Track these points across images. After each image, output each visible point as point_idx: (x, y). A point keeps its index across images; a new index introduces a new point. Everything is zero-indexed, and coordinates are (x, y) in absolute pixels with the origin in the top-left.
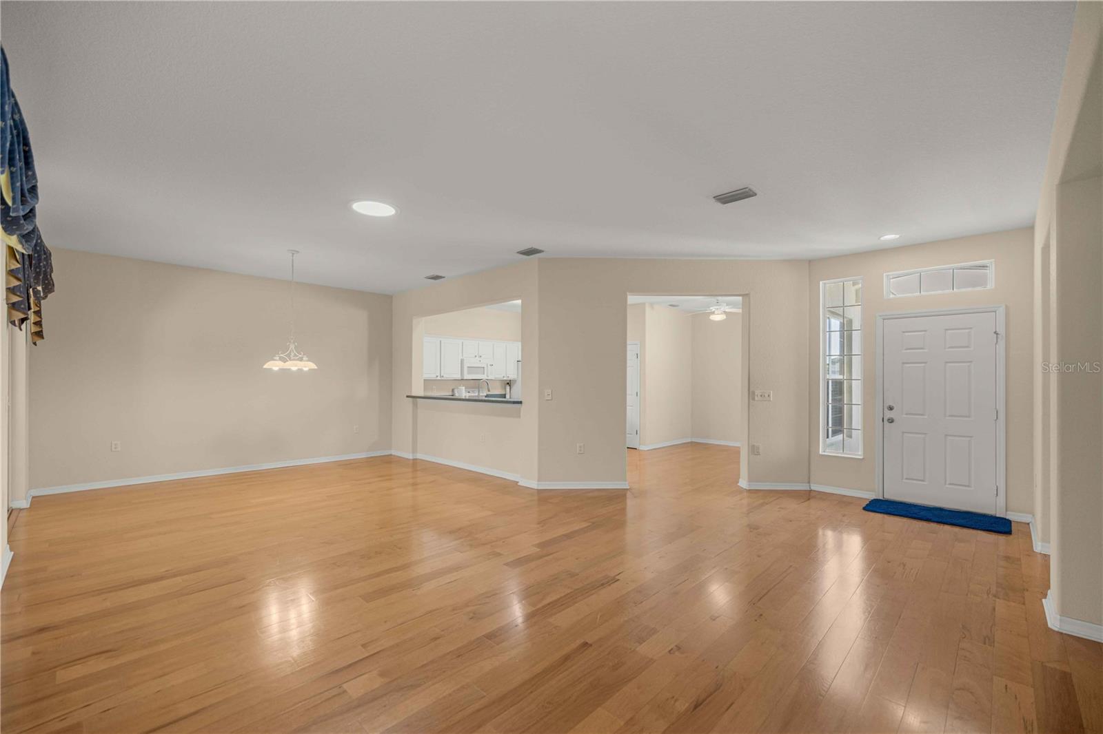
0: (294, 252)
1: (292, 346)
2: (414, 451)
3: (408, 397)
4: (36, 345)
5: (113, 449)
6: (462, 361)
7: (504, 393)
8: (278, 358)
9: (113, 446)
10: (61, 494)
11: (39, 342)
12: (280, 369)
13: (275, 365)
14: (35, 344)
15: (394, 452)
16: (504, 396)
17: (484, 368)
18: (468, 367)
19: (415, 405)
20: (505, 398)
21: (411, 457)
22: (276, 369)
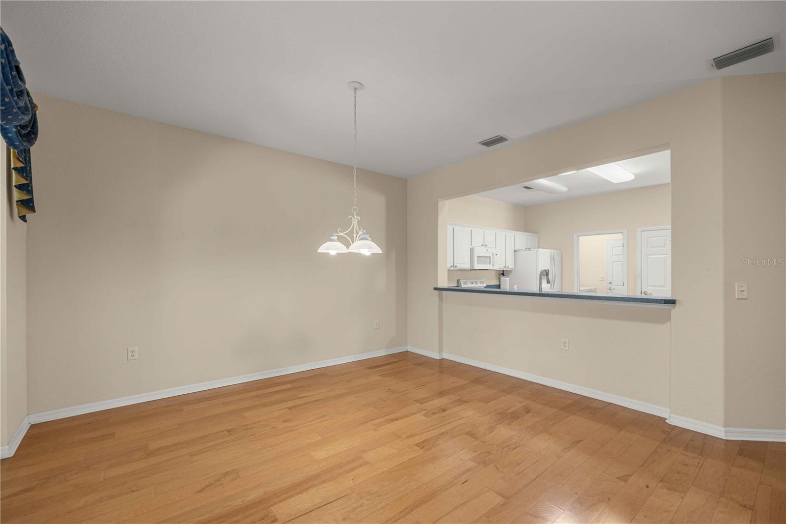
0: (357, 87)
1: (355, 222)
2: (440, 351)
3: (435, 289)
4: (25, 221)
5: (130, 358)
6: (472, 250)
7: (498, 284)
8: (336, 238)
9: (130, 354)
10: (67, 418)
11: (29, 216)
12: (338, 254)
13: (332, 248)
14: (23, 218)
15: (410, 349)
16: (499, 286)
17: (490, 257)
18: (478, 257)
19: (441, 298)
20: (500, 288)
21: (438, 358)
22: (333, 253)
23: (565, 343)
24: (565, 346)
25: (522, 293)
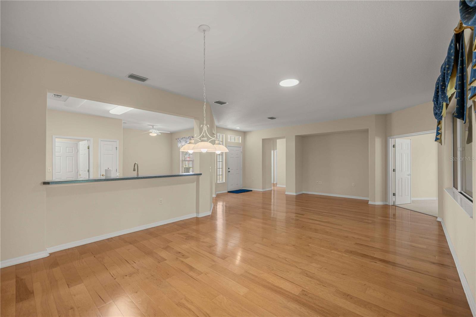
23: (161, 201)
24: (161, 203)
25: (148, 177)
